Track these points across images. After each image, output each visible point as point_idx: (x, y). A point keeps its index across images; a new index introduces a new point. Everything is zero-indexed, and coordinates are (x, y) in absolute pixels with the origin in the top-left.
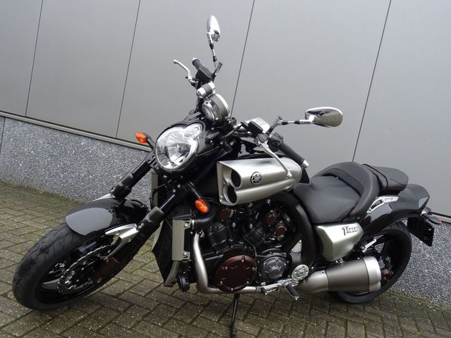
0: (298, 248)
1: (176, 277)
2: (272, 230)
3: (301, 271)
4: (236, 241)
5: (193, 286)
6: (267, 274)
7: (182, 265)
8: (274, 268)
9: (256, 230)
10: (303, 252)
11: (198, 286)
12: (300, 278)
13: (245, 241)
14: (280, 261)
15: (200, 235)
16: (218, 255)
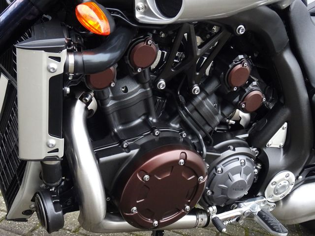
0: (278, 139)
1: (33, 200)
2: (237, 100)
3: (282, 183)
4: (164, 122)
5: (72, 218)
6: (223, 191)
7: (45, 170)
8: (237, 178)
9: (204, 99)
10: (287, 147)
11: (83, 219)
12: (279, 197)
13: (182, 123)
14: (247, 164)
15: (88, 103)
16: (129, 149)
